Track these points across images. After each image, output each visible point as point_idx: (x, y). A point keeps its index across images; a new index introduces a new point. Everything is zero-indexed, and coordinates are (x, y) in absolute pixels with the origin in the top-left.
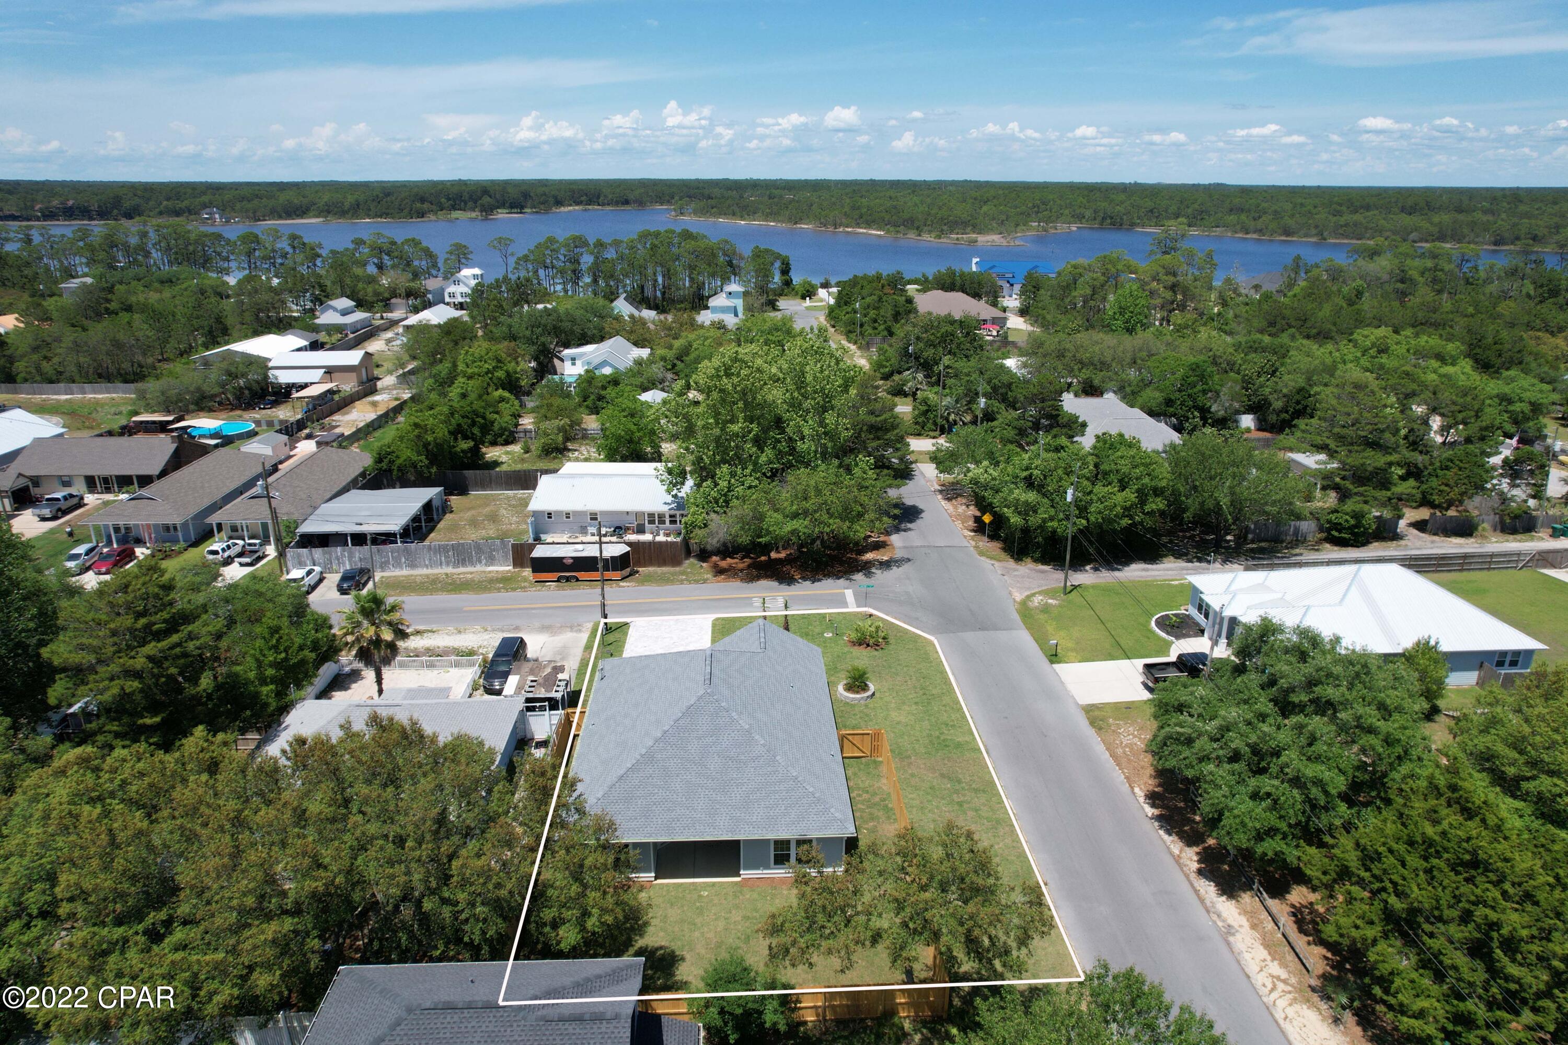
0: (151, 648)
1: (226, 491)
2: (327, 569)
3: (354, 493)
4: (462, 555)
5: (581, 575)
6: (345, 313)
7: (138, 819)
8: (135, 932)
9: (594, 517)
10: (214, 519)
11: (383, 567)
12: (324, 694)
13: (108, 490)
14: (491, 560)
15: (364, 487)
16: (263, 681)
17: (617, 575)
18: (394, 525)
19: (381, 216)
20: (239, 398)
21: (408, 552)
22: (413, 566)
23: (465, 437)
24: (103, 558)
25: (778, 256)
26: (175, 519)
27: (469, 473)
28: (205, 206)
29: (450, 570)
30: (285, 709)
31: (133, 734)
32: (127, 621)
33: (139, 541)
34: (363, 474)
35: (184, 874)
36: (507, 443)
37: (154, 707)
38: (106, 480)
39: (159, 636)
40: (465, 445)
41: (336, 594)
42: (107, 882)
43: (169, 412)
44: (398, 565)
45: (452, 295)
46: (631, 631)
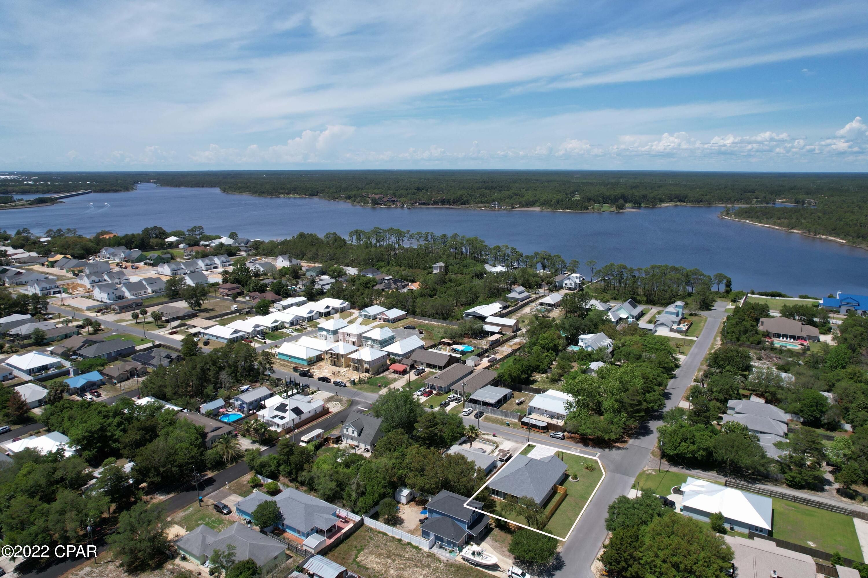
0: (430, 429)
1: (457, 378)
2: (474, 409)
3: (489, 386)
4: (507, 415)
5: (533, 429)
6: (520, 293)
7: (423, 458)
8: (419, 475)
9: (546, 411)
10: (452, 388)
11: (487, 412)
12: (461, 444)
13: (431, 368)
14: (514, 418)
15: (492, 385)
16: (448, 438)
17: (542, 431)
18: (493, 401)
19: (567, 209)
20: (473, 334)
21: (494, 410)
22: (494, 414)
23: (525, 374)
24: (426, 392)
25: (726, 277)
26: (444, 386)
27: (523, 386)
28: (494, 201)
29: (503, 418)
30: (451, 445)
31: (425, 444)
32: (427, 423)
33: (435, 389)
34: (493, 380)
35: (427, 468)
36: (543, 373)
37: (428, 440)
38: (431, 365)
39: (431, 427)
40: (524, 376)
41: (473, 418)
42: (417, 466)
43: (451, 339)
44: (491, 413)
45: (566, 284)
46: (535, 448)
